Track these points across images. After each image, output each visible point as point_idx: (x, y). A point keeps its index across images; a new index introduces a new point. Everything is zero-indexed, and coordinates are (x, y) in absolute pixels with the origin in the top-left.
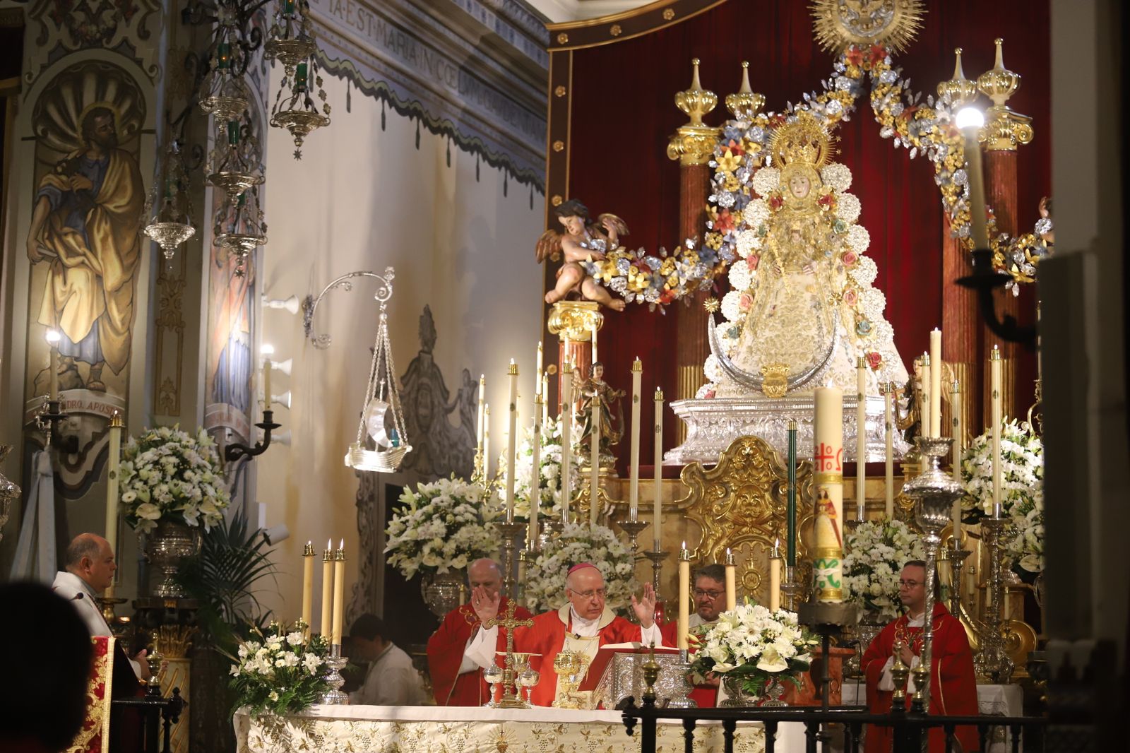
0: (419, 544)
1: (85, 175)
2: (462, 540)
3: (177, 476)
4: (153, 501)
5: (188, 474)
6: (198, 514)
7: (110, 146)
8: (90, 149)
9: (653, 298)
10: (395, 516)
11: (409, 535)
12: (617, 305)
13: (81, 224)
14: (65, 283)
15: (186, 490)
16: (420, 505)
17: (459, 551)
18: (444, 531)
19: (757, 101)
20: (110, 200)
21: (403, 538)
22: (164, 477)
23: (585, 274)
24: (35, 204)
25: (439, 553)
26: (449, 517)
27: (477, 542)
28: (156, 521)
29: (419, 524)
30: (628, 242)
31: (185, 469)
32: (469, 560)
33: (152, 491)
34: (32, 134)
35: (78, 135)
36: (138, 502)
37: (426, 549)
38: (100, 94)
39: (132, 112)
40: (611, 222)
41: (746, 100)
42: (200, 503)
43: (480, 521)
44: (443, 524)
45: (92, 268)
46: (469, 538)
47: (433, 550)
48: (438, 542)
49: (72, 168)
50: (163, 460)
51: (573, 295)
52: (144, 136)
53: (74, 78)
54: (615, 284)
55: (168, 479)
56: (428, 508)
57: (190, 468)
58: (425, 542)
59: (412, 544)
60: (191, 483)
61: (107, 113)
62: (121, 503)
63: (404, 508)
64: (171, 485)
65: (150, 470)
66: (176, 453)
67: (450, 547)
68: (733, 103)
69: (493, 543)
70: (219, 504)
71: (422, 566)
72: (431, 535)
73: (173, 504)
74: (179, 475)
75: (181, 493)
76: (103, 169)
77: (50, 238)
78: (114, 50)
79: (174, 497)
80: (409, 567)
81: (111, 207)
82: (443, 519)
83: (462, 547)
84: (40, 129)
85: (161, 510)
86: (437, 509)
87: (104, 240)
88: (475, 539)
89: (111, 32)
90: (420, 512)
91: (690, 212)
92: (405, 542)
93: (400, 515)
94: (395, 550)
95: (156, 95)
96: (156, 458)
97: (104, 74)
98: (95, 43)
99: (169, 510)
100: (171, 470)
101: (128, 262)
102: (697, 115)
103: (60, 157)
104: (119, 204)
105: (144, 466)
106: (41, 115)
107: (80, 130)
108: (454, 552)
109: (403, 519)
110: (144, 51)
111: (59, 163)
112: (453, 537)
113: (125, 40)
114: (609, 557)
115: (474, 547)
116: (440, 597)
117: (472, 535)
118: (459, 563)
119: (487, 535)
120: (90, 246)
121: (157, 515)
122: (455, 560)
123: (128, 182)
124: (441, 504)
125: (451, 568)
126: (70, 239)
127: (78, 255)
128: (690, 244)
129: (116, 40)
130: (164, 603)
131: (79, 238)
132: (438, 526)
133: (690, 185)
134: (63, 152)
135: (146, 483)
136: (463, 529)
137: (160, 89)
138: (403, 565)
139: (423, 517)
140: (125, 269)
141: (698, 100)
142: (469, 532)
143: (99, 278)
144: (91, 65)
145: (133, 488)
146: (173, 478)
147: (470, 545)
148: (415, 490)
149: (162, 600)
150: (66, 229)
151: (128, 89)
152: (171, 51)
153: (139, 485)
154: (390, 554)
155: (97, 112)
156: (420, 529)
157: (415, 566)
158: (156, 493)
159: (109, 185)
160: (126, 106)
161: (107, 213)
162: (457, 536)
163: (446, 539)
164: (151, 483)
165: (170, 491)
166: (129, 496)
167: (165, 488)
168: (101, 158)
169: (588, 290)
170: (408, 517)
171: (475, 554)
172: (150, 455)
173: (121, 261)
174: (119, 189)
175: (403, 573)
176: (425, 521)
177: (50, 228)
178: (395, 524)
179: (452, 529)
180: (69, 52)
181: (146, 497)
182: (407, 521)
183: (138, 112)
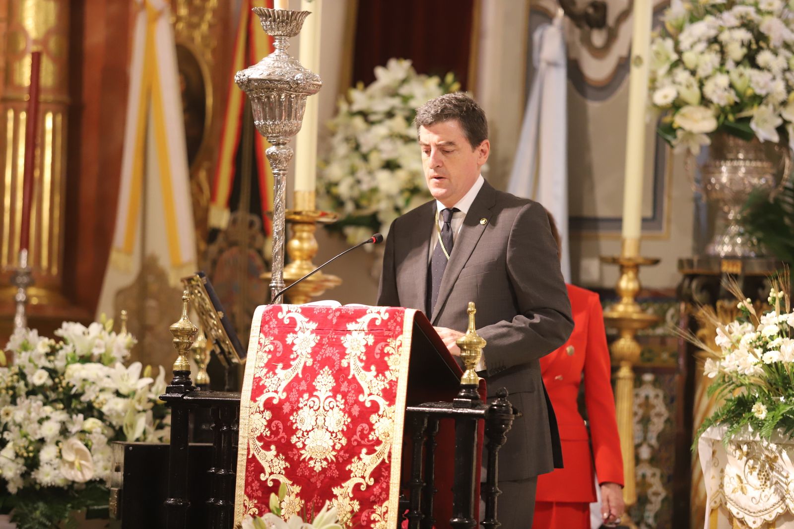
3: (746, 62)
4: (705, 101)
5: (764, 58)
6: (779, 122)
15: (758, 83)
22: (723, 63)
28: (709, 134)
31: (760, 49)
33: (701, 85)
36: (677, 105)
42: (784, 104)
50: (724, 37)
55: (730, 65)
57: (769, 48)
60: (769, 70)
64: (735, 73)
65: (702, 53)
66: (746, 24)
73: (737, 107)
74: (750, 59)
75: (749, 87)
79: (738, 94)
85: (718, 118)
96: (713, 33)
99: (731, 118)
100: (736, 52)
105: (692, 46)
121: (710, 125)
130: (720, 265)
135: (693, 73)
145: (674, 82)
146: (738, 64)
149: (718, 259)
153: (682, 75)
158: (709, 89)
164: (701, 73)
165: (731, 86)
166: (665, 95)
167: (722, 80)
172: (703, 28)
181: (692, 95)
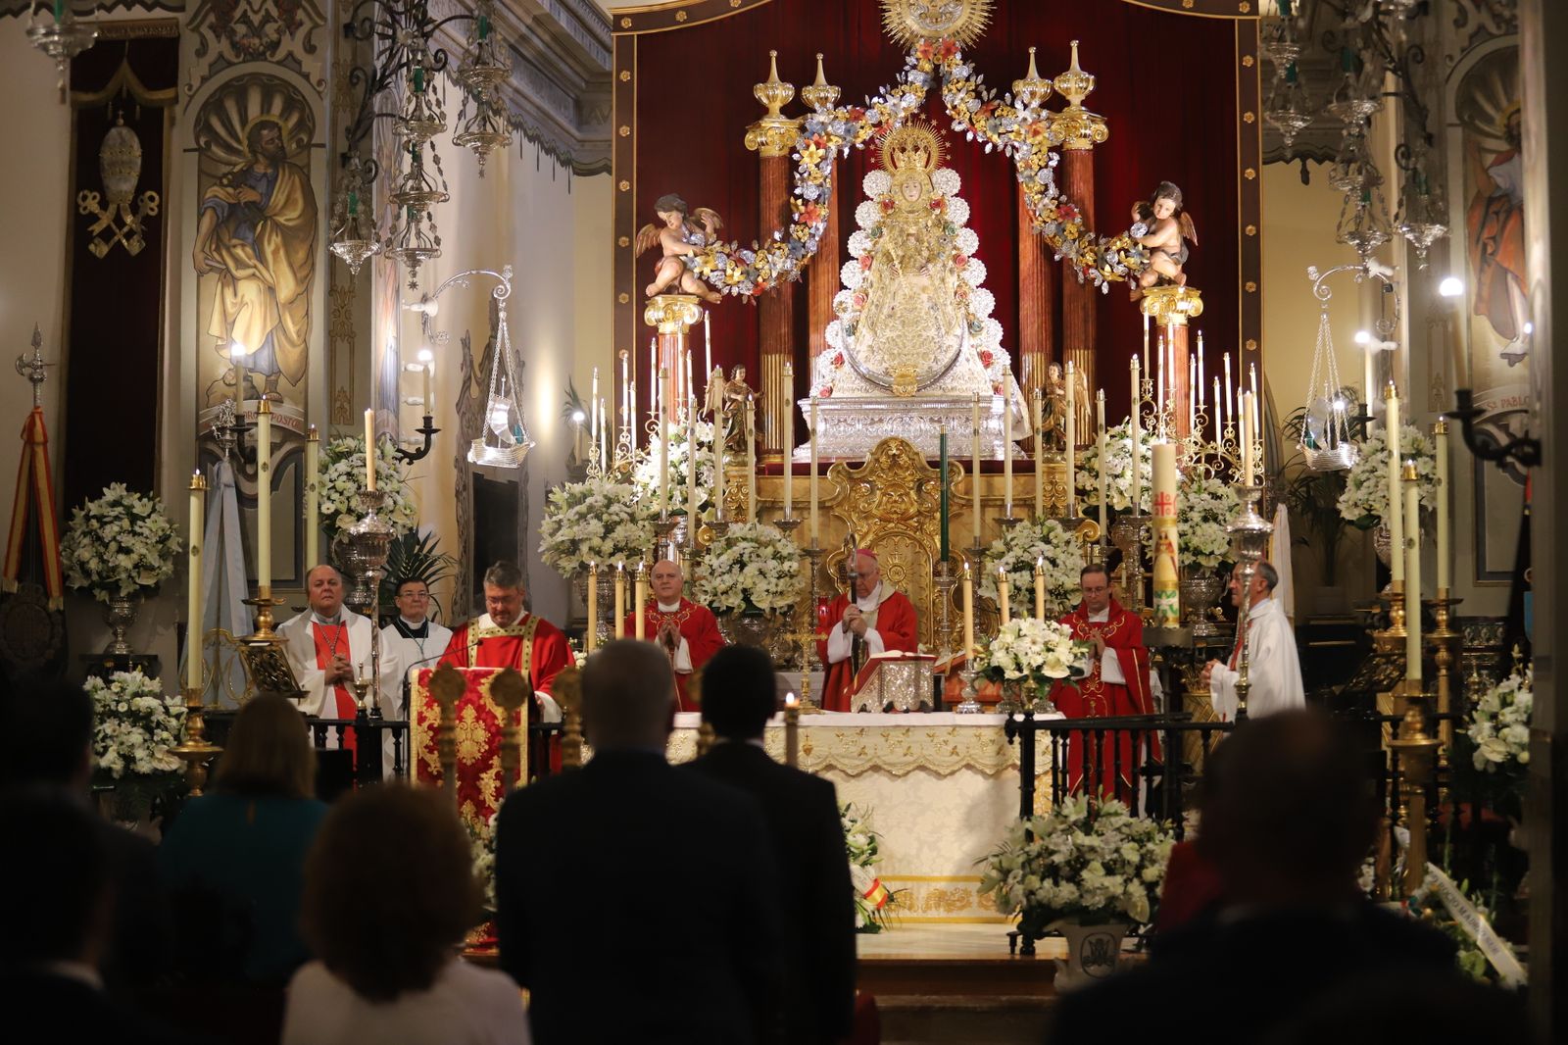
0: (576, 543)
1: (253, 188)
2: (619, 538)
4: (350, 512)
7: (278, 159)
8: (257, 161)
9: (747, 290)
10: (546, 515)
11: (564, 535)
12: (715, 297)
13: (250, 236)
14: (235, 295)
16: (571, 504)
17: (617, 549)
18: (603, 530)
19: (833, 93)
20: (280, 213)
21: (559, 538)
23: (685, 268)
24: (200, 215)
25: (597, 552)
26: (605, 517)
27: (632, 540)
29: (573, 524)
30: (724, 236)
32: (627, 557)
33: (348, 502)
34: (194, 145)
35: (244, 148)
36: (336, 514)
37: (584, 548)
38: (266, 106)
39: (301, 125)
40: (708, 217)
41: (822, 91)
43: (633, 519)
44: (600, 523)
45: (264, 280)
46: (625, 537)
47: (591, 549)
48: (596, 542)
49: (240, 180)
51: (670, 289)
52: (313, 150)
53: (238, 90)
54: (714, 278)
56: (583, 508)
58: (582, 541)
59: (568, 543)
61: (273, 125)
62: (320, 513)
63: (554, 508)
65: (345, 482)
67: (608, 546)
68: (810, 94)
69: (647, 541)
70: (408, 512)
72: (589, 533)
76: (272, 183)
77: (218, 249)
78: (279, 63)
80: (568, 566)
81: (281, 220)
82: (598, 517)
83: (619, 546)
84: (202, 141)
86: (591, 508)
87: (275, 252)
88: (631, 537)
89: (275, 46)
90: (572, 511)
91: (772, 202)
92: (560, 542)
93: (552, 515)
94: (551, 550)
95: (322, 109)
97: (270, 87)
98: (258, 56)
101: (301, 274)
102: (776, 106)
103: (225, 169)
104: (291, 217)
106: (203, 127)
107: (246, 142)
108: (612, 550)
109: (555, 518)
110: (309, 64)
111: (225, 175)
112: (610, 535)
113: (290, 54)
114: (777, 556)
115: (631, 545)
117: (628, 533)
119: (642, 534)
120: (261, 257)
122: (613, 558)
123: (298, 195)
124: (594, 504)
126: (239, 251)
127: (248, 267)
128: (777, 236)
129: (280, 54)
131: (249, 250)
132: (595, 526)
133: (772, 177)
134: (228, 164)
135: (341, 494)
136: (619, 529)
137: (327, 102)
138: (561, 564)
139: (578, 517)
140: (299, 281)
141: (776, 92)
142: (626, 531)
143: (271, 290)
144: (255, 77)
145: (331, 500)
147: (627, 544)
150: (235, 241)
151: (294, 102)
152: (336, 64)
153: (335, 496)
155: (263, 125)
156: (575, 528)
157: (575, 564)
159: (278, 197)
160: (294, 119)
161: (277, 226)
162: (613, 535)
163: (603, 538)
164: (346, 494)
166: (328, 508)
168: (269, 171)
169: (688, 284)
170: (560, 517)
172: (344, 466)
173: (295, 274)
174: (289, 202)
175: (560, 572)
176: (580, 520)
177: (217, 239)
178: (548, 524)
179: (609, 529)
180: (230, 64)
182: (561, 520)
183: (306, 125)
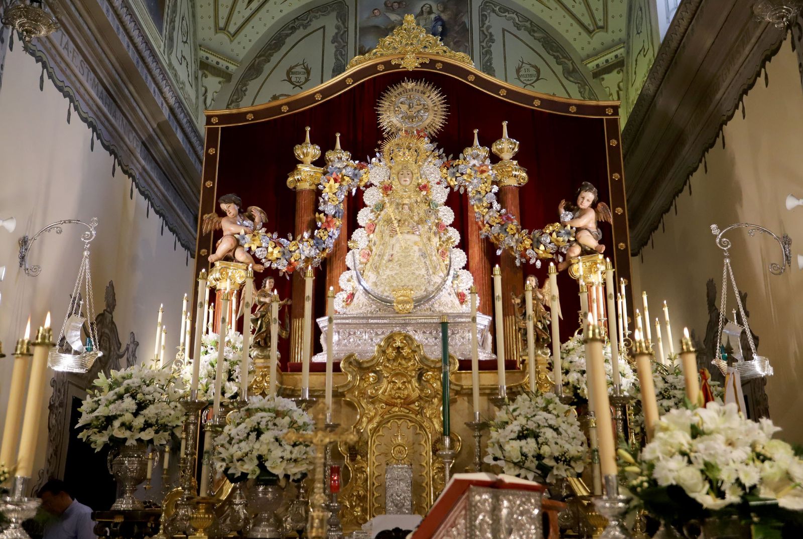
0: (109, 420)
2: (150, 415)
10: (88, 396)
11: (102, 411)
12: (259, 268)
16: (111, 388)
17: (147, 425)
18: (135, 407)
21: (96, 414)
23: (238, 243)
25: (129, 427)
26: (139, 396)
27: (164, 417)
29: (111, 403)
32: (157, 432)
37: (117, 424)
40: (258, 212)
43: (167, 400)
44: (134, 402)
46: (156, 414)
47: (123, 424)
48: (128, 417)
54: (259, 252)
56: (121, 390)
58: (115, 417)
59: (103, 419)
63: (96, 391)
67: (139, 422)
69: (178, 418)
71: (112, 438)
72: (123, 411)
80: (100, 440)
82: (134, 397)
83: (150, 421)
86: (127, 390)
88: (163, 414)
90: (112, 392)
92: (97, 417)
93: (92, 396)
94: (87, 426)
108: (142, 426)
109: (96, 399)
112: (142, 412)
115: (161, 422)
116: (126, 467)
117: (160, 410)
118: (146, 436)
119: (172, 412)
122: (142, 433)
124: (132, 385)
125: (139, 440)
132: (129, 403)
136: (152, 406)
138: (93, 438)
139: (115, 397)
141: (309, 150)
142: (157, 408)
147: (157, 420)
148: (108, 376)
154: (81, 429)
156: (111, 407)
157: (105, 439)
162: (145, 412)
163: (136, 414)
169: (240, 255)
170: (100, 398)
171: (162, 427)
175: (93, 446)
176: (117, 400)
178: (88, 403)
179: (141, 406)
182: (99, 400)
